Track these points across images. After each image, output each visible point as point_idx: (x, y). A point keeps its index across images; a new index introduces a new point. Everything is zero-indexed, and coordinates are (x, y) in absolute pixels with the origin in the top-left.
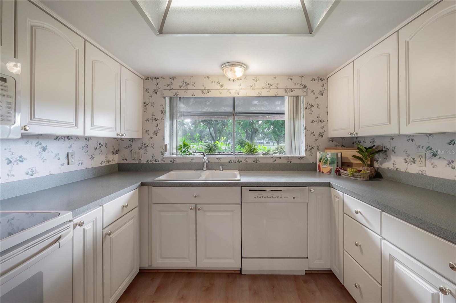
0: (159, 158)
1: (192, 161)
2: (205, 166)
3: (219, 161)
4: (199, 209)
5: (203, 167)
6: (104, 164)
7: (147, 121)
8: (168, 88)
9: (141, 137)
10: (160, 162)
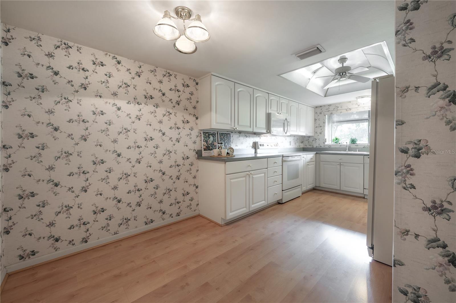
0: (322, 145)
1: (340, 147)
2: (347, 149)
3: (357, 147)
4: (342, 165)
5: (346, 149)
6: (298, 147)
7: (316, 127)
8: (327, 111)
9: (313, 135)
10: (323, 147)
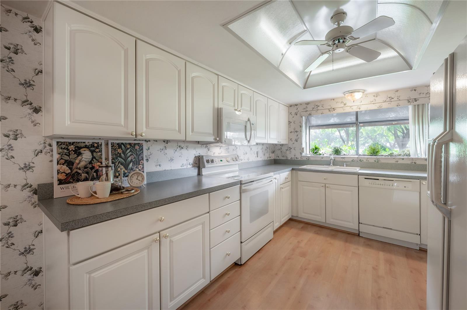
0: (298, 156)
1: (322, 159)
2: (332, 163)
3: (344, 160)
4: (327, 187)
5: (330, 163)
7: (291, 133)
8: (305, 110)
9: (287, 143)
10: (299, 159)
